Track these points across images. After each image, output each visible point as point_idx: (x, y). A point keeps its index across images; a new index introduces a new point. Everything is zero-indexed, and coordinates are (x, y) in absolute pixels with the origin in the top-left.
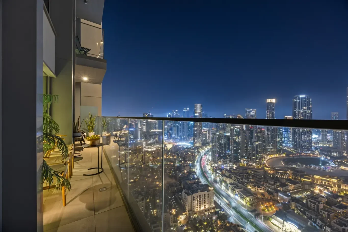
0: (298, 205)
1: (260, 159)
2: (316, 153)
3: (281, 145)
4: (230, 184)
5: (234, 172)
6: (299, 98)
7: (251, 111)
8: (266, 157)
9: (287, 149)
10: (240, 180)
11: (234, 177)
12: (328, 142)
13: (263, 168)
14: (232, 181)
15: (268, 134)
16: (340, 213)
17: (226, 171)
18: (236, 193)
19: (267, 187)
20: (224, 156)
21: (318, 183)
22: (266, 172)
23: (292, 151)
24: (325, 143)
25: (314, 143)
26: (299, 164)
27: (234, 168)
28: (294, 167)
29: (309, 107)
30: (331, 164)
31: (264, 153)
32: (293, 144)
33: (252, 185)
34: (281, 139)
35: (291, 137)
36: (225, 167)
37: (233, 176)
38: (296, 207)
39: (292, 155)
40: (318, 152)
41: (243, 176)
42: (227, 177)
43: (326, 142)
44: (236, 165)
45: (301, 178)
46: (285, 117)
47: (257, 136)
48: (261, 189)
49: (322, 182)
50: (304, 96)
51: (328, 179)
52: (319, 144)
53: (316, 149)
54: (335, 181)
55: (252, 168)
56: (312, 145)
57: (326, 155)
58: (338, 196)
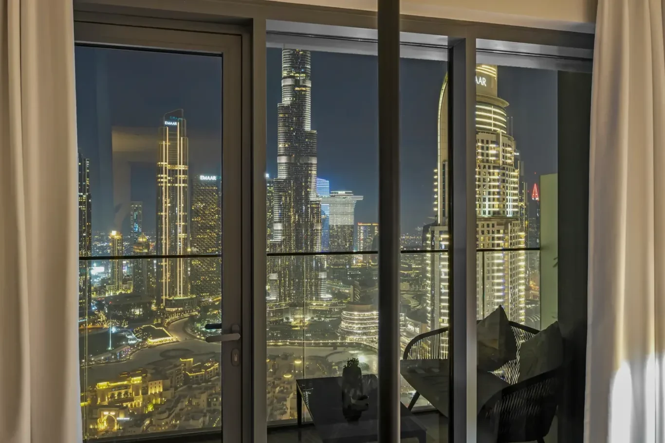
2: (100, 318)
12: (125, 281)
21: (106, 403)
24: (118, 286)
25: (96, 290)
29: (85, 185)
30: (131, 340)
40: (105, 314)
43: (121, 283)
49: (113, 396)
51: (125, 383)
52: (106, 291)
53: (100, 306)
54: (137, 380)
56: (90, 299)
57: (120, 319)
58: (143, 417)
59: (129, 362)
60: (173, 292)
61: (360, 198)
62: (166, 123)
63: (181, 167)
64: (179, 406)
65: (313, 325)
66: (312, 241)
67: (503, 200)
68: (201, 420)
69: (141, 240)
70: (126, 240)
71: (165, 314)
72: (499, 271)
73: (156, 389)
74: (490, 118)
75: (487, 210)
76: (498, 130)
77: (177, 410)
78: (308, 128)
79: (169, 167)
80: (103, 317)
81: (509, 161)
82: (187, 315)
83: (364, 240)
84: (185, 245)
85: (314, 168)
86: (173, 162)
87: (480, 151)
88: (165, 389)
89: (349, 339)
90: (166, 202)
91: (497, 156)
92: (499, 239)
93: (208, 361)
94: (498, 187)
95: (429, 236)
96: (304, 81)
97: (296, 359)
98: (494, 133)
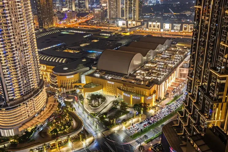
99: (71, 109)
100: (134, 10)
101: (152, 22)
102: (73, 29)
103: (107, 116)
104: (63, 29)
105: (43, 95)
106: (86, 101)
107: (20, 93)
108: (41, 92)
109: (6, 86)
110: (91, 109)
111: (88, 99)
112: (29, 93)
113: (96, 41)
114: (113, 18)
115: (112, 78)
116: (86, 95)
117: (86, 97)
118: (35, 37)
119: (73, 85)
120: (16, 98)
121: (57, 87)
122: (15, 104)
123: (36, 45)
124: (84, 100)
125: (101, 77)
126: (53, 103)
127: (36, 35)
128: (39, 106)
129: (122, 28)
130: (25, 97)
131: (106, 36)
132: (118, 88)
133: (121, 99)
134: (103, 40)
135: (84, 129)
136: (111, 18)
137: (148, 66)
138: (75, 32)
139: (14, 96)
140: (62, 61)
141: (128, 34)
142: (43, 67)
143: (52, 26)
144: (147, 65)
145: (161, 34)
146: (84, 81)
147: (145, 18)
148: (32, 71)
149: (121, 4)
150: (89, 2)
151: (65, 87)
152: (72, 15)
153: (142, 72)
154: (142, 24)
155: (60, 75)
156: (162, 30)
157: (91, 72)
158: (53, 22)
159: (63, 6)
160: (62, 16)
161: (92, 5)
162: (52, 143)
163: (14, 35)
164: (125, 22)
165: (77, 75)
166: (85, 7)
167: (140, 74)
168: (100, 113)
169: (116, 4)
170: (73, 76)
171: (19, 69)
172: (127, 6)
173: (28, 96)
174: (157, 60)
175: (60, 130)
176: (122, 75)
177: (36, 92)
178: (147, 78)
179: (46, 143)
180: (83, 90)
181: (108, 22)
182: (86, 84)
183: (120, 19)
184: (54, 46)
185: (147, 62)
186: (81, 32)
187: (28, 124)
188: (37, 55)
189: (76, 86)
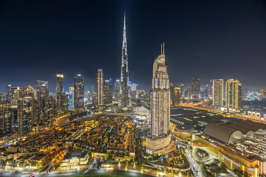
0: (77, 143)
1: (52, 122)
3: (67, 108)
4: (18, 159)
5: (23, 144)
6: (77, 76)
7: (43, 83)
8: (56, 119)
9: (71, 110)
10: (32, 148)
11: (24, 149)
12: (91, 101)
13: (54, 129)
14: (20, 155)
15: (58, 101)
16: (95, 136)
17: (12, 147)
18: (26, 163)
19: (57, 142)
20: (8, 132)
21: (87, 126)
22: (56, 131)
23: (74, 111)
24: (89, 102)
25: (85, 103)
26: (78, 117)
27: (24, 140)
28: (75, 120)
29: (83, 82)
30: (92, 113)
31: (55, 117)
32: (74, 106)
33: (45, 147)
34: (67, 103)
35: (73, 102)
36: (10, 144)
37: (21, 148)
38: (76, 145)
39: (74, 113)
41: (35, 143)
42: (13, 153)
44: (27, 136)
45: (79, 126)
46: (70, 88)
47: (49, 104)
48: (52, 147)
49: (88, 124)
50: (80, 75)
51: (91, 121)
52: (87, 103)
53: (86, 106)
54: (93, 121)
55: (44, 133)
56: (84, 105)
57: (90, 109)
58: (94, 128)
59: (92, 117)
60: (100, 104)
61: (137, 85)
62: (99, 70)
63: (102, 79)
64: (101, 126)
65: (128, 110)
66: (128, 93)
67: (166, 86)
68: (106, 129)
69: (94, 93)
70: (91, 93)
71: (98, 108)
72: (165, 100)
73: (97, 123)
74: (163, 69)
75: (163, 88)
76: (165, 72)
77: (101, 127)
78: (127, 71)
79: (99, 79)
80: (86, 108)
81: (167, 78)
82: (103, 108)
83: (138, 93)
84: (103, 94)
85: (128, 79)
86: (100, 78)
87: (161, 76)
88: (99, 123)
89: (135, 113)
90: (99, 86)
91: (165, 77)
92: (165, 93)
93: (107, 117)
94: (165, 83)
95: (151, 93)
96: (126, 62)
97: (124, 117)
98: (164, 72)
99: (184, 152)
100: (234, 103)
101: (252, 111)
102: (190, 108)
103: (210, 168)
104: (185, 107)
105: (169, 139)
106: (194, 151)
107: (158, 134)
108: (168, 136)
109: (153, 128)
110: (198, 158)
111: (196, 151)
112: (162, 135)
113: (204, 117)
114: (216, 105)
115: (214, 142)
116: (195, 147)
117: (194, 149)
118: (169, 109)
119: (187, 138)
120: (156, 135)
121: (177, 136)
122: (155, 139)
123: (169, 113)
124: (193, 150)
125: (206, 139)
126: (173, 145)
127: (170, 108)
128: (166, 144)
129: (224, 112)
130: (160, 137)
131: (211, 115)
132: (219, 150)
133: (222, 160)
134: (208, 117)
135: (191, 169)
136: (215, 105)
137: (248, 143)
138: (191, 109)
139: (156, 134)
140: (182, 123)
141: (229, 116)
142: (171, 124)
143: (178, 105)
144: (247, 141)
145: (261, 121)
146: (194, 138)
147: (245, 108)
148: (165, 124)
149: (223, 98)
150: (201, 95)
151: (181, 138)
152: (190, 101)
153: (242, 146)
154: (242, 112)
155: (180, 131)
156: (262, 119)
157: (199, 134)
158: (180, 103)
159: (186, 96)
160: (185, 101)
161: (203, 97)
162: (170, 168)
163: (161, 107)
164: (226, 109)
165: (190, 133)
166: (198, 98)
167: (241, 147)
168: (204, 163)
169: (220, 98)
170: (187, 133)
171: (160, 122)
172: (228, 99)
173: (162, 136)
174: (258, 140)
175: (175, 163)
176: (223, 143)
177: (166, 136)
178: (248, 152)
179: (166, 167)
180: (192, 143)
181: (213, 107)
182: (195, 140)
183: (222, 106)
184: (178, 115)
185: (247, 140)
186: (194, 110)
187: (159, 151)
188: (169, 117)
189: (188, 140)
